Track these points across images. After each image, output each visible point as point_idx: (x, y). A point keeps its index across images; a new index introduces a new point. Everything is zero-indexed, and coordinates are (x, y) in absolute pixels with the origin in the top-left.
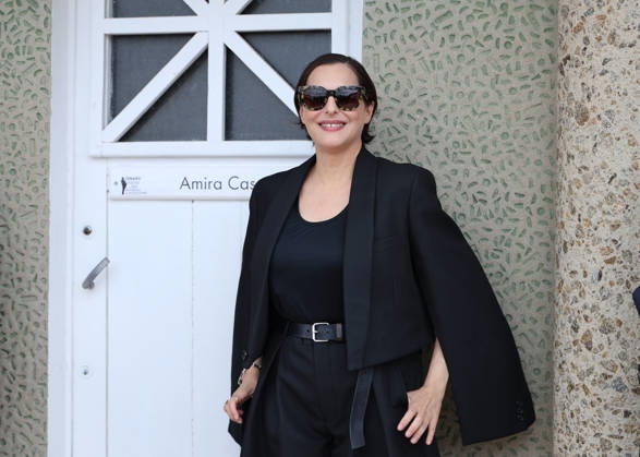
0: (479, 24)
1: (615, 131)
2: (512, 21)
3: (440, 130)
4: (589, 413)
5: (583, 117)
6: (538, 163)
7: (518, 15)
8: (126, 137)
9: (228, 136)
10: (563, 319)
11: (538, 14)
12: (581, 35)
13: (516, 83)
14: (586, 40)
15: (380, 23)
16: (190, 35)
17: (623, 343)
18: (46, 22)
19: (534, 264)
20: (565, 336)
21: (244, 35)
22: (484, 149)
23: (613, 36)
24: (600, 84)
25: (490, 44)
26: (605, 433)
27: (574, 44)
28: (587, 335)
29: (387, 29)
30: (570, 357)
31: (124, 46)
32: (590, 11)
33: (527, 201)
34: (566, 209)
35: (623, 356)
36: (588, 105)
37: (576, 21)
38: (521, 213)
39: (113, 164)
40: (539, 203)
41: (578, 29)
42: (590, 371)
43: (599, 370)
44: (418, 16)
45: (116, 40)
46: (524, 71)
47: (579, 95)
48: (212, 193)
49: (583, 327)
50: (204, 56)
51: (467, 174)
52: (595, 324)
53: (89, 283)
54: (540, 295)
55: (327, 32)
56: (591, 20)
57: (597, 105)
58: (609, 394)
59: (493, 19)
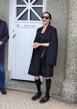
0: (60, 7)
1: (74, 21)
2: (64, 7)
3: (55, 20)
4: (70, 55)
5: (71, 19)
6: (66, 25)
7: (65, 6)
8: (18, 20)
9: (30, 20)
10: (67, 43)
11: (67, 6)
12: (71, 9)
13: (64, 15)
14: (72, 10)
15: (48, 7)
16: (26, 7)
17: (74, 47)
18: (9, 5)
19: (65, 37)
20: (68, 46)
21: (32, 8)
22: (60, 23)
23: (75, 9)
24: (73, 15)
25: (61, 10)
26: (71, 57)
27: (70, 10)
28: (70, 45)
29: (49, 7)
30: (68, 48)
31: (18, 8)
32: (72, 6)
33: (65, 29)
34: (69, 30)
35: (74, 48)
36: (71, 18)
37: (71, 7)
38: (64, 31)
39: (17, 23)
40: (66, 29)
41: (71, 8)
42: (70, 50)
43: (71, 50)
44: (53, 6)
45: (17, 7)
46: (65, 13)
47: (71, 16)
48: (28, 27)
49: (70, 44)
50: (28, 10)
51: (58, 26)
52: (71, 44)
53: (14, 37)
54: (65, 41)
55: (42, 8)
56: (72, 7)
57: (73, 18)
58: (72, 53)
59: (62, 7)
